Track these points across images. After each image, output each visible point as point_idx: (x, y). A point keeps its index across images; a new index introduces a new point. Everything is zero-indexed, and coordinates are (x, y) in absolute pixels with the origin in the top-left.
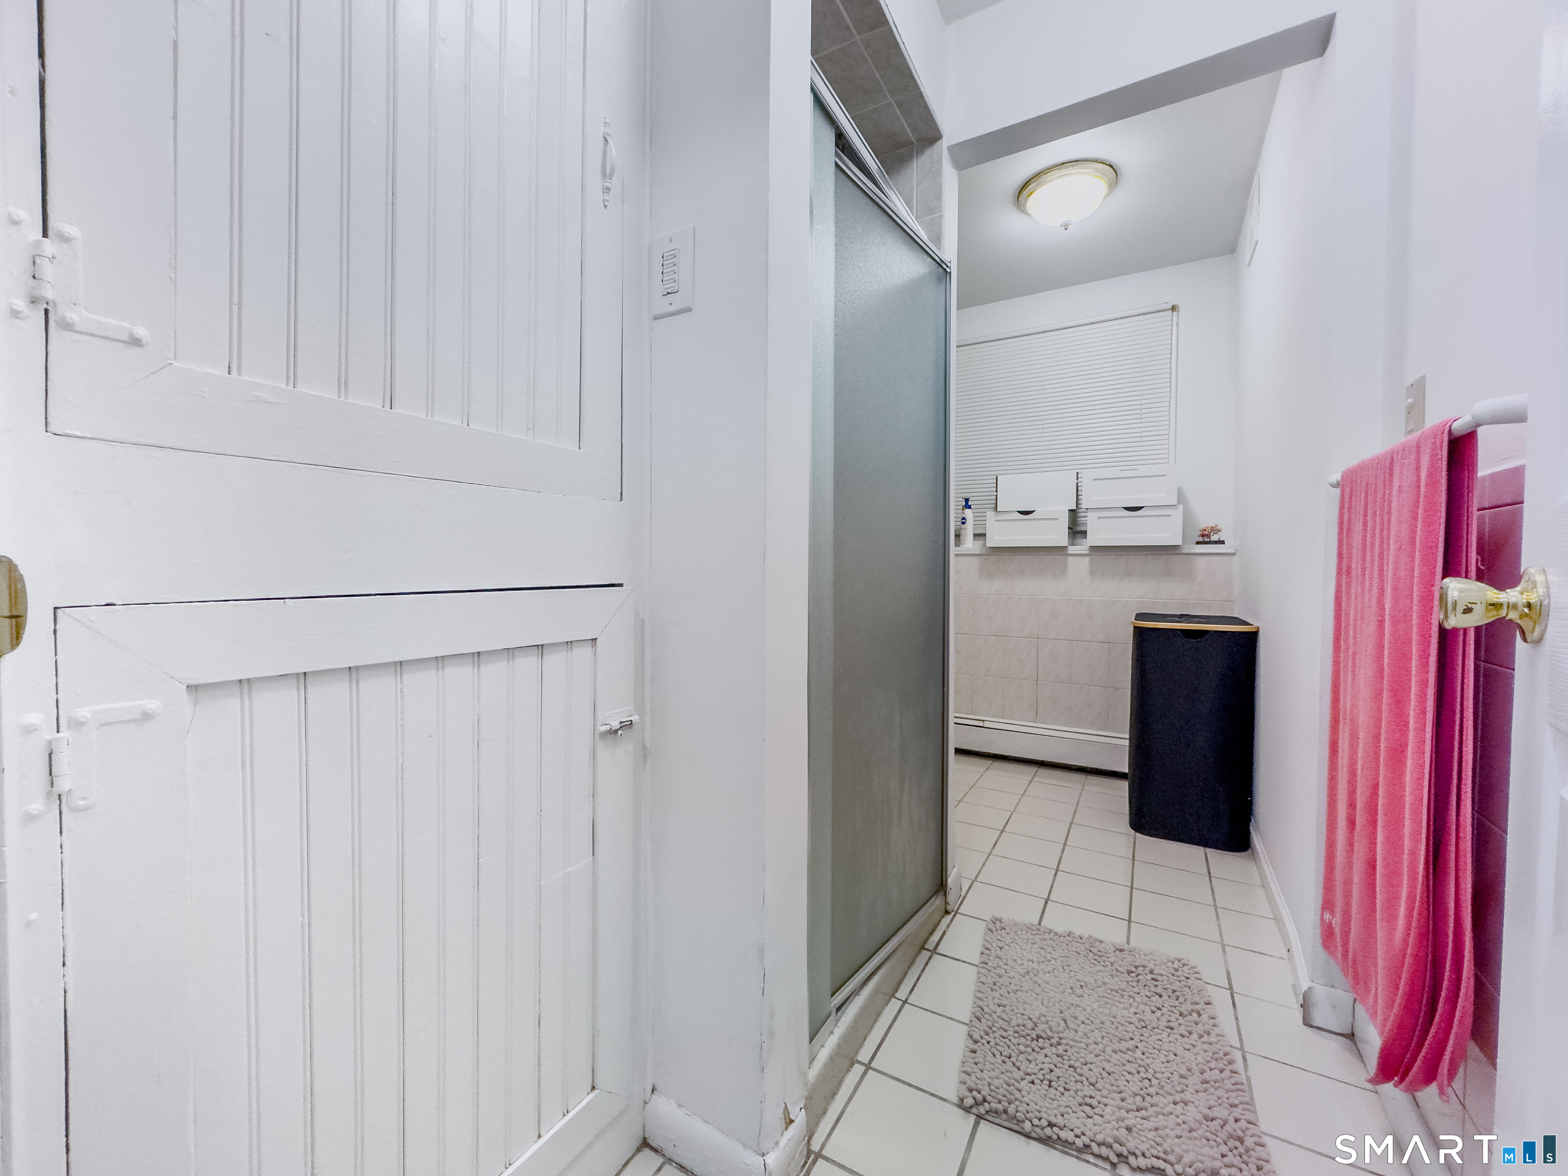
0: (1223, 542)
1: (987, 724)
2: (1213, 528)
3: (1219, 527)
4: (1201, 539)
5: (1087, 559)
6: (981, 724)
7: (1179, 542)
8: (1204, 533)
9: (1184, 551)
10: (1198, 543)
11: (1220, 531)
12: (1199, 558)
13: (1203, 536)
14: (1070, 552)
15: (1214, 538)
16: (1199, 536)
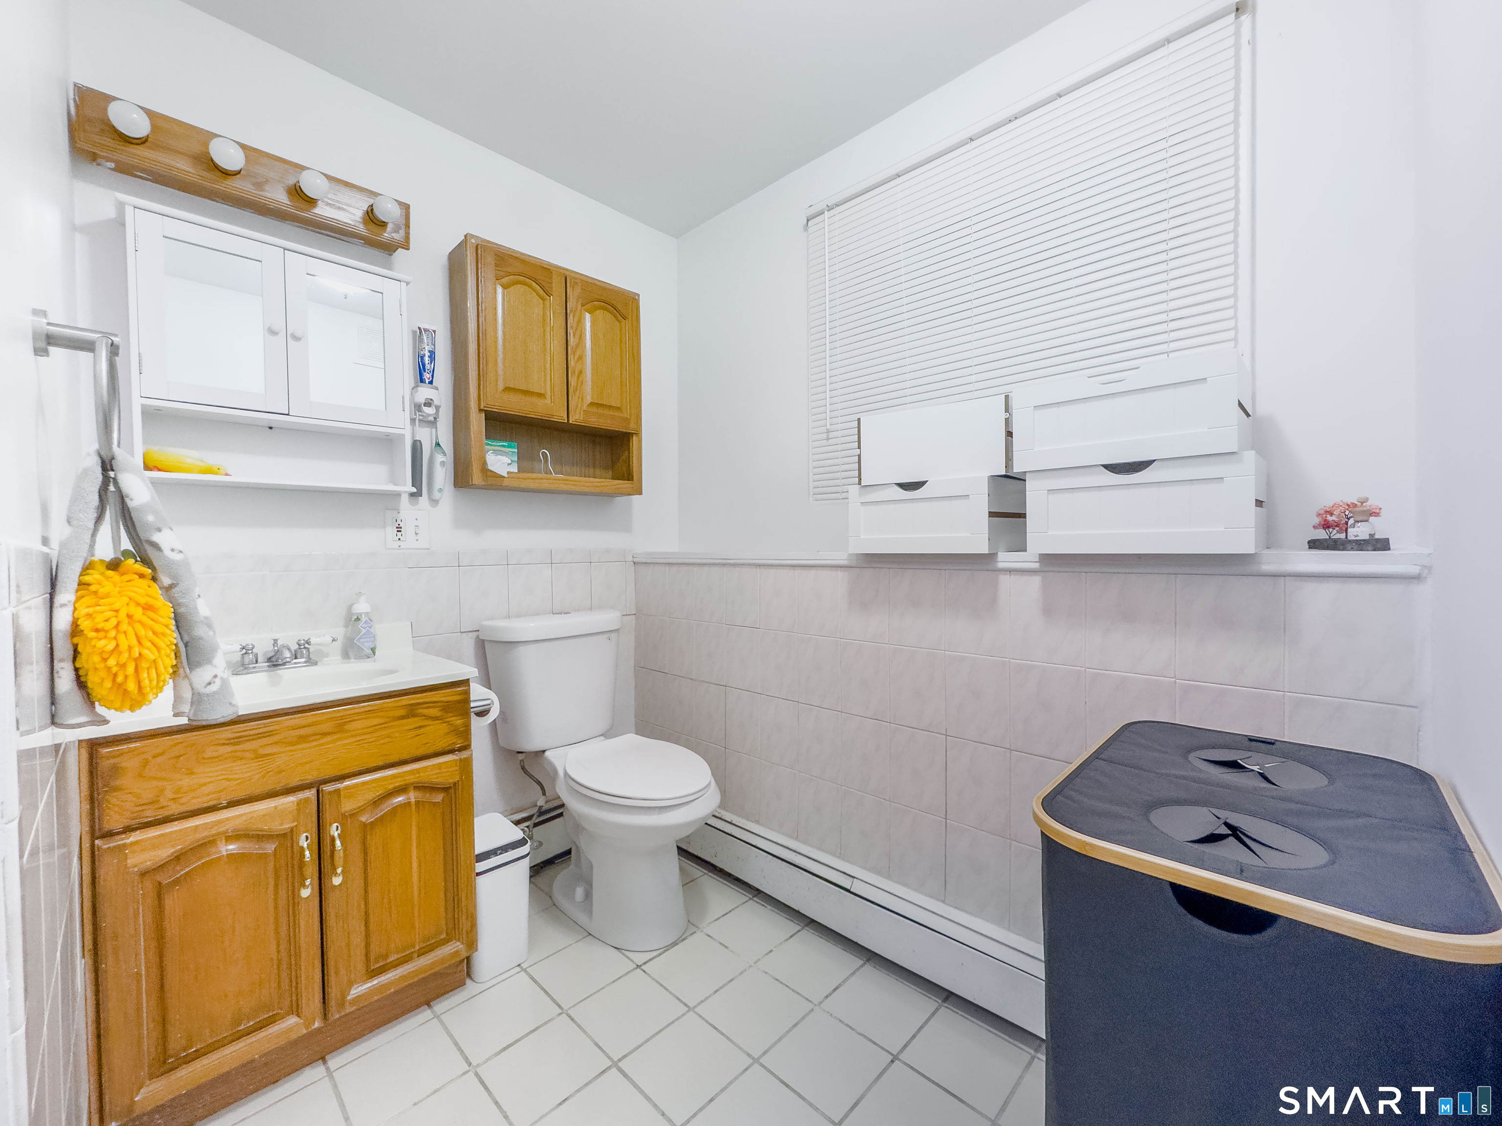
0: (1382, 545)
1: (857, 887)
2: (1355, 506)
3: (1373, 503)
4: (1322, 534)
5: (1036, 581)
6: (846, 882)
7: (1245, 543)
8: (1329, 518)
9: (1266, 568)
10: (1314, 544)
11: (1377, 514)
12: (1309, 587)
13: (1326, 526)
14: (1001, 565)
15: (1358, 532)
16: (1315, 527)
